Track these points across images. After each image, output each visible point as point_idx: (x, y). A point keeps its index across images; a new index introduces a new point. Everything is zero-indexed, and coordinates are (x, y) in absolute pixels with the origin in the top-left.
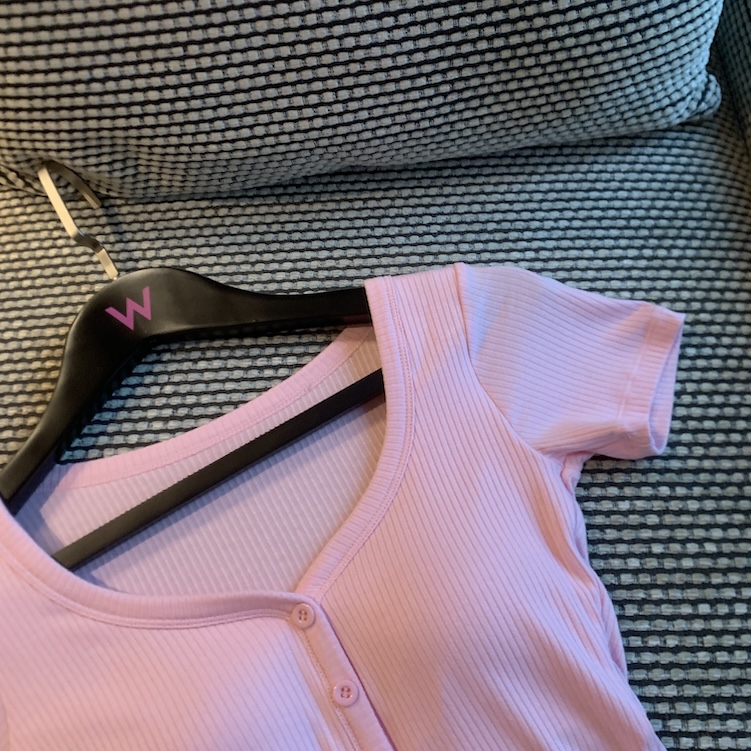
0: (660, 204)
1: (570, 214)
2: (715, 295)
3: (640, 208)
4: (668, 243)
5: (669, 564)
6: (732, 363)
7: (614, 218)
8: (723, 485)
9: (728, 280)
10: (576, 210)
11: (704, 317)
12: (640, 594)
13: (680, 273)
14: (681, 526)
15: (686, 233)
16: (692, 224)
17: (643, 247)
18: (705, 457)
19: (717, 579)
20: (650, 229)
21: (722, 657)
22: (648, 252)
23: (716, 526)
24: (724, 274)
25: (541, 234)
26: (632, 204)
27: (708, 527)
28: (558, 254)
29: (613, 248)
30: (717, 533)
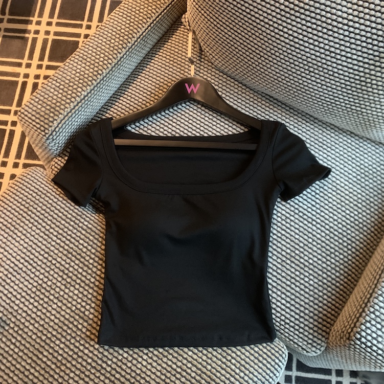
0: (374, 166)
1: (345, 151)
2: (368, 202)
3: (368, 163)
4: (367, 178)
5: (297, 257)
6: (357, 223)
7: (357, 161)
8: (327, 250)
9: (375, 200)
10: (348, 152)
11: (360, 205)
12: (284, 259)
13: (363, 189)
14: (307, 251)
15: (375, 179)
16: (379, 178)
17: (359, 175)
18: (328, 240)
19: (306, 269)
20: (365, 171)
21: (293, 286)
22: (359, 177)
23: (317, 257)
24: (376, 198)
25: (333, 152)
26: (366, 160)
27: (314, 256)
28: (333, 161)
29: (350, 169)
30: (315, 259)
